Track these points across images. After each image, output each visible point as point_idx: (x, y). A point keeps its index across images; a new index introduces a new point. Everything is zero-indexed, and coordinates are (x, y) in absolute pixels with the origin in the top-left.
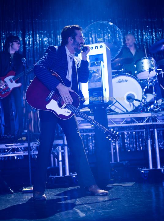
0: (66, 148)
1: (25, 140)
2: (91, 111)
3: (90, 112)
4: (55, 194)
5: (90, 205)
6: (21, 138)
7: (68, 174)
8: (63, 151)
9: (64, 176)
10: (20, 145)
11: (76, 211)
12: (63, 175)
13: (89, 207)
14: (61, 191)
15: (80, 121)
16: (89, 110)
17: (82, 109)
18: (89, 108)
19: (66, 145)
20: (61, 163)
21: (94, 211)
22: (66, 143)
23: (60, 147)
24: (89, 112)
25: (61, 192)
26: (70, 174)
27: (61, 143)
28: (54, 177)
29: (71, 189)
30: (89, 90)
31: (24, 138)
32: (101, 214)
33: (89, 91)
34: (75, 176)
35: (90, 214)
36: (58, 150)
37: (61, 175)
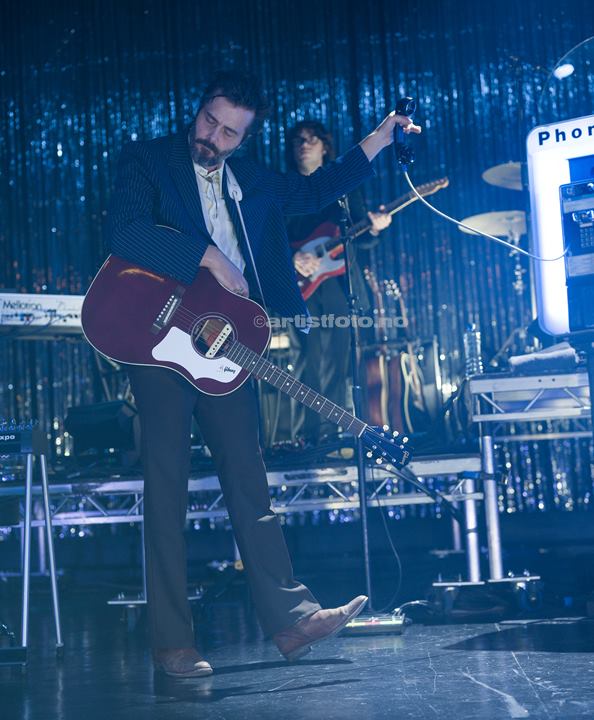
0: (491, 485)
1: (351, 459)
2: (580, 355)
3: (577, 359)
4: (448, 644)
5: (554, 684)
6: (337, 452)
7: (497, 575)
8: (479, 496)
9: (486, 582)
10: (332, 475)
11: (503, 699)
12: (481, 579)
13: (552, 687)
14: (469, 633)
15: (540, 390)
16: (571, 351)
17: (548, 349)
18: (572, 346)
19: (489, 477)
20: (472, 538)
21: (561, 702)
22: (490, 470)
23: (469, 484)
24: (573, 358)
25: (470, 636)
26: (505, 575)
27: (473, 470)
28: (450, 586)
29: (505, 627)
30: (570, 282)
31: (348, 452)
32: (584, 713)
33: (567, 284)
34: (526, 582)
35: (546, 711)
36: (464, 492)
37: (475, 578)
